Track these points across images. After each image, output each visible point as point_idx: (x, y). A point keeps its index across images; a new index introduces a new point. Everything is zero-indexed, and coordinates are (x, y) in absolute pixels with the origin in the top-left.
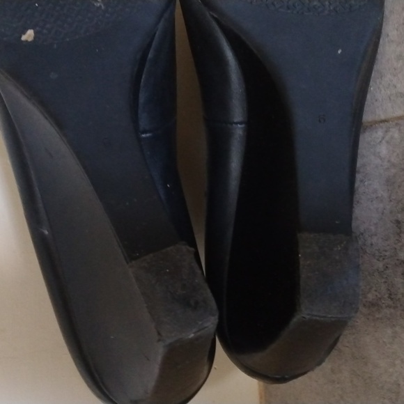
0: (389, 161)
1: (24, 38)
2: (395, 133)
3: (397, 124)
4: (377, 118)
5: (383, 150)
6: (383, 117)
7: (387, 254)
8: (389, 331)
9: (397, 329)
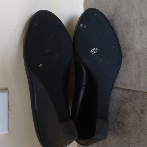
0: (118, 98)
1: (39, 66)
2: (120, 92)
3: (121, 90)
4: (116, 86)
5: (117, 95)
6: (118, 87)
7: (115, 119)
8: (112, 137)
9: (114, 137)
